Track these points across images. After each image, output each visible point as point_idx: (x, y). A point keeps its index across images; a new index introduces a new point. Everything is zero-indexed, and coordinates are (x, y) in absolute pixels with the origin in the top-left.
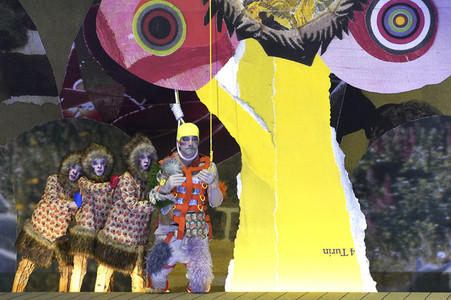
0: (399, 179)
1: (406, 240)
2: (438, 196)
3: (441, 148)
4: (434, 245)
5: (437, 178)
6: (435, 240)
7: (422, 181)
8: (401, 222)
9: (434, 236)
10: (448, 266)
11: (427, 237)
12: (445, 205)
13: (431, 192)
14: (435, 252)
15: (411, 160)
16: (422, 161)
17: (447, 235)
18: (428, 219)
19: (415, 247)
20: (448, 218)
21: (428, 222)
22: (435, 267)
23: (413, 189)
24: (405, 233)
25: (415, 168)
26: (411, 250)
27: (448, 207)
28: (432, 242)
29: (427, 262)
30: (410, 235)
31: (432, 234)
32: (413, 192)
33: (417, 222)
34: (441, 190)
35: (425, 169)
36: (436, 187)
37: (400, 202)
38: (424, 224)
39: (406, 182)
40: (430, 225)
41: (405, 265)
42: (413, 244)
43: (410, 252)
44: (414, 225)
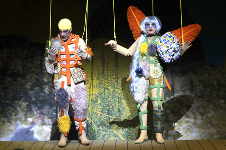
0: (6, 78)
1: (10, 112)
2: (28, 87)
3: (30, 60)
4: (26, 114)
5: (27, 77)
6: (26, 111)
7: (20, 79)
8: (8, 101)
9: (26, 109)
10: (33, 126)
11: (22, 110)
12: (32, 92)
13: (24, 85)
14: (26, 118)
15: (13, 67)
16: (20, 68)
17: (33, 109)
18: (22, 100)
19: (15, 115)
20: (33, 99)
21: (23, 102)
22: (26, 127)
23: (15, 83)
24: (9, 108)
25: (15, 71)
26: (13, 117)
27: (34, 93)
28: (24, 113)
29: (22, 124)
30: (12, 109)
31: (25, 108)
32: (14, 85)
33: (16, 101)
34: (30, 84)
35: (21, 72)
36: (27, 82)
37: (7, 90)
38: (20, 102)
39: (11, 79)
40: (24, 103)
41: (9, 126)
42: (14, 114)
43: (12, 119)
44: (14, 103)
